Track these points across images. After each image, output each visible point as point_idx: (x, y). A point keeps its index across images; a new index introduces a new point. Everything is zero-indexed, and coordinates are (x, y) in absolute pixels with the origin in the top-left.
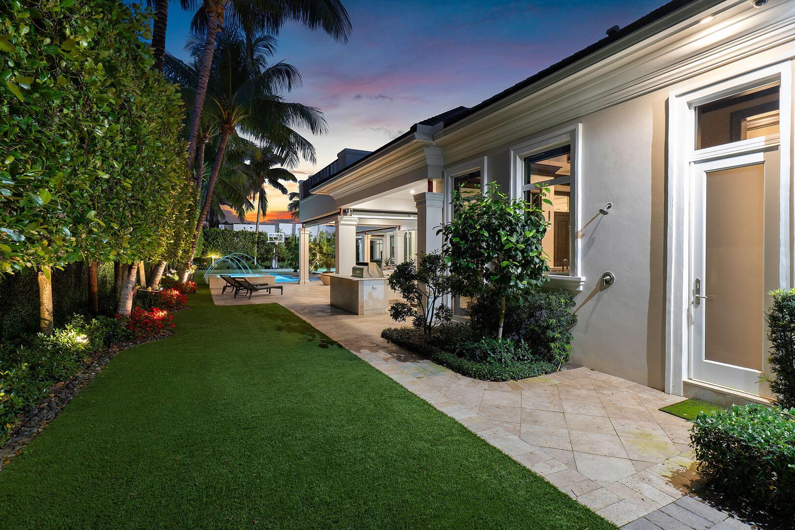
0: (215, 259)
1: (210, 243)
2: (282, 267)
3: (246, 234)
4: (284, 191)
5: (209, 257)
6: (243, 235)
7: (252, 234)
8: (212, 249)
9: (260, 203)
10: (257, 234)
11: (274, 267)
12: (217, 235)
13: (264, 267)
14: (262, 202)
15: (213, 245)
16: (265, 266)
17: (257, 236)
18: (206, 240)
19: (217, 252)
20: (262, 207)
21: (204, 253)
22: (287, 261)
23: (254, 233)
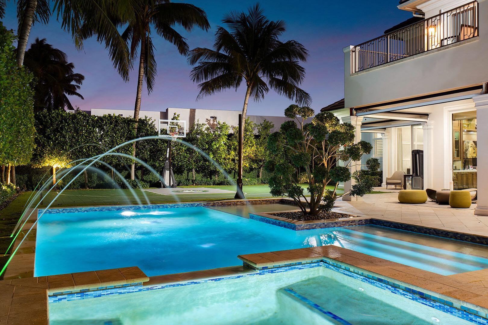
0: (57, 169)
1: (49, 138)
2: (179, 184)
3: (117, 121)
4: (182, 47)
5: (47, 165)
6: (111, 123)
7: (128, 122)
8: (53, 149)
9: (142, 65)
10: (136, 122)
11: (167, 183)
12: (62, 122)
13: (148, 185)
14: (146, 61)
15: (54, 142)
16: (150, 182)
17: (136, 125)
18: (41, 131)
19: (61, 155)
20: (146, 73)
21: (37, 157)
22: (186, 172)
23: (131, 120)
